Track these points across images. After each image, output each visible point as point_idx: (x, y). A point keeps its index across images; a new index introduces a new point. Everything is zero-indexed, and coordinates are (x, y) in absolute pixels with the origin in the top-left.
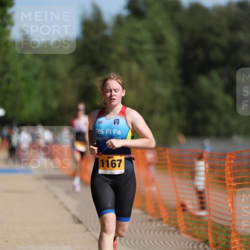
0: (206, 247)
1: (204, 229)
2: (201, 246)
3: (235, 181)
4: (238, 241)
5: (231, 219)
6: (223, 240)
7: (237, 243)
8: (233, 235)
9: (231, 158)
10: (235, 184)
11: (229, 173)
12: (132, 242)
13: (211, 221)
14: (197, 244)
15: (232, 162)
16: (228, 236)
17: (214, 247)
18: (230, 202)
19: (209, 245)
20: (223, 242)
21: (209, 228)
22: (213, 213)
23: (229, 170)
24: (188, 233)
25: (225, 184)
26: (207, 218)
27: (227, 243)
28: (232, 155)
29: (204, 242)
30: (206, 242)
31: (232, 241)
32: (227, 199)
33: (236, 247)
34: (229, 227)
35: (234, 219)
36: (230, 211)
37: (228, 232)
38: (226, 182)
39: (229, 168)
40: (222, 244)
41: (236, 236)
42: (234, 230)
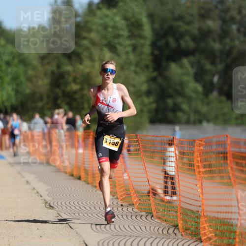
0: (176, 231)
1: (175, 214)
2: (171, 231)
3: (204, 167)
4: (207, 226)
5: (200, 204)
6: (192, 225)
7: (207, 228)
8: (202, 220)
9: (200, 144)
10: (204, 170)
11: (199, 159)
13: (181, 207)
14: (168, 228)
15: (202, 148)
16: (198, 221)
17: (183, 232)
18: (200, 187)
19: (178, 229)
20: (192, 227)
21: (179, 214)
22: (182, 199)
23: (199, 156)
24: (159, 218)
25: (194, 170)
26: (177, 203)
27: (197, 228)
28: (201, 141)
29: (174, 226)
30: (176, 226)
31: (201, 226)
32: (196, 185)
33: (205, 231)
34: (198, 211)
35: (203, 204)
36: (200, 197)
37: (197, 217)
38: (195, 168)
39: (199, 154)
40: (192, 229)
41: (206, 221)
42: (204, 215)
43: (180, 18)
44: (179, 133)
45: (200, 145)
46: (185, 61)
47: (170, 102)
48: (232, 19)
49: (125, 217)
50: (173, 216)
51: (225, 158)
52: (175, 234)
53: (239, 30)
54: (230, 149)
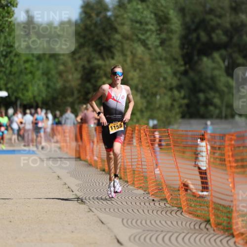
0: (208, 226)
1: (206, 208)
2: (203, 226)
3: (236, 161)
5: (232, 199)
6: (224, 220)
7: (240, 223)
8: (235, 214)
9: (231, 138)
10: (234, 164)
11: (230, 154)
12: (134, 222)
13: (213, 202)
14: (199, 223)
15: (233, 142)
16: (231, 216)
17: (216, 226)
18: (231, 182)
19: (210, 224)
20: (224, 222)
21: (210, 209)
22: (214, 194)
23: (230, 150)
25: (225, 165)
26: (209, 198)
27: (229, 223)
28: (232, 135)
29: (206, 221)
30: (208, 221)
32: (228, 180)
33: (237, 227)
34: (230, 206)
35: (235, 199)
36: (231, 192)
37: (229, 212)
38: (226, 163)
39: (230, 148)
40: (224, 224)
41: (238, 216)
42: (236, 210)
43: (211, 11)
44: (210, 127)
45: (231, 140)
46: (216, 55)
47: (202, 96)
49: (155, 213)
50: (205, 210)
52: (207, 229)
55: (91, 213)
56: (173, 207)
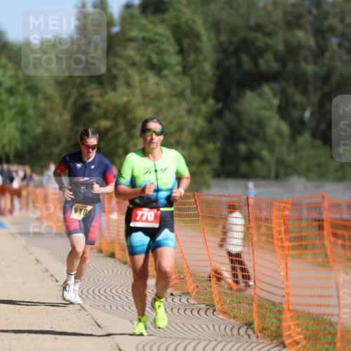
0: (250, 332)
1: (247, 306)
2: (243, 331)
3: (291, 240)
4: (294, 325)
5: (283, 292)
6: (272, 323)
7: (293, 327)
8: (286, 315)
9: (284, 207)
11: (283, 229)
14: (238, 327)
15: (287, 213)
16: (281, 317)
17: (260, 332)
18: (283, 269)
19: (253, 329)
20: (272, 326)
21: (254, 306)
23: (282, 224)
24: (225, 313)
25: (273, 243)
27: (279, 327)
28: (286, 203)
29: (246, 325)
30: (249, 325)
31: (285, 324)
32: (279, 266)
33: (290, 332)
34: (281, 304)
35: (288, 294)
36: (283, 282)
37: (279, 311)
38: (275, 241)
39: (282, 221)
40: (272, 328)
41: (291, 317)
42: (289, 309)
43: (258, 28)
45: (284, 209)
47: (242, 148)
48: (332, 30)
49: (175, 311)
50: (244, 309)
51: (321, 228)
52: (249, 336)
53: (340, 45)
54: (328, 215)
55: (83, 312)
56: (199, 304)
